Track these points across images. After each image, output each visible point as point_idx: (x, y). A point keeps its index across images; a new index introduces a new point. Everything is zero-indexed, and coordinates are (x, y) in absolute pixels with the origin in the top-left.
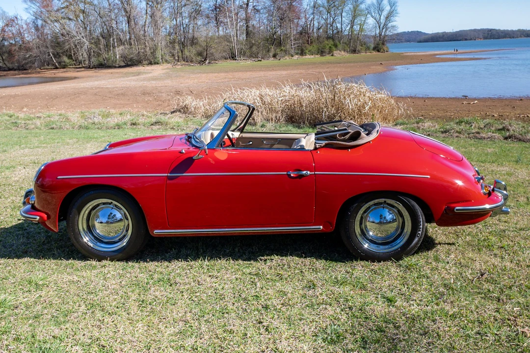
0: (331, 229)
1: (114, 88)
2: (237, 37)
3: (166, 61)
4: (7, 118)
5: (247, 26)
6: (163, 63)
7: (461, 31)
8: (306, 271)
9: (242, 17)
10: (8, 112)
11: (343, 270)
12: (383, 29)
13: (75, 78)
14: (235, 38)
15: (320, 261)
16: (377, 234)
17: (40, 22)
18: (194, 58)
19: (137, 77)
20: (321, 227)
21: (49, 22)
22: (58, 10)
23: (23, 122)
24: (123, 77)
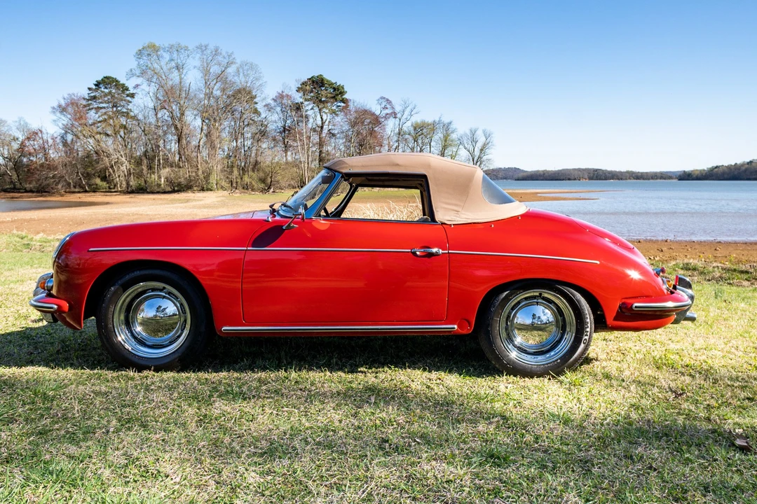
0: (468, 330)
1: (156, 215)
2: (308, 163)
3: (222, 187)
4: (18, 239)
5: (321, 151)
6: (218, 190)
7: (563, 170)
9: (315, 141)
10: (20, 233)
12: (477, 162)
13: (107, 203)
14: (306, 165)
17: (69, 137)
18: (256, 185)
19: (185, 204)
20: (456, 326)
21: (82, 137)
22: (93, 124)
23: (38, 244)
24: (168, 204)
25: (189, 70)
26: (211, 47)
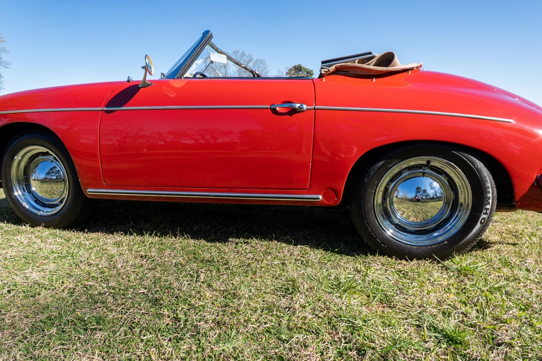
0: (336, 201)
8: (290, 263)
11: (350, 266)
15: (317, 251)
16: (409, 217)
20: (320, 197)
25: (230, 66)
26: (241, 52)
